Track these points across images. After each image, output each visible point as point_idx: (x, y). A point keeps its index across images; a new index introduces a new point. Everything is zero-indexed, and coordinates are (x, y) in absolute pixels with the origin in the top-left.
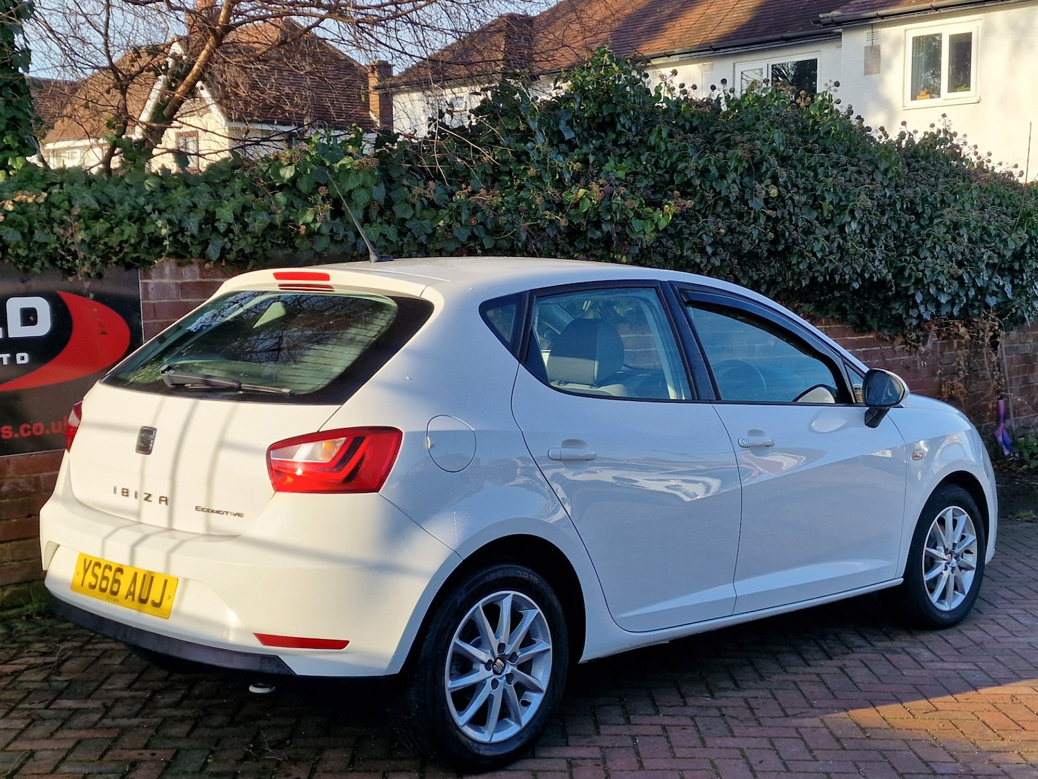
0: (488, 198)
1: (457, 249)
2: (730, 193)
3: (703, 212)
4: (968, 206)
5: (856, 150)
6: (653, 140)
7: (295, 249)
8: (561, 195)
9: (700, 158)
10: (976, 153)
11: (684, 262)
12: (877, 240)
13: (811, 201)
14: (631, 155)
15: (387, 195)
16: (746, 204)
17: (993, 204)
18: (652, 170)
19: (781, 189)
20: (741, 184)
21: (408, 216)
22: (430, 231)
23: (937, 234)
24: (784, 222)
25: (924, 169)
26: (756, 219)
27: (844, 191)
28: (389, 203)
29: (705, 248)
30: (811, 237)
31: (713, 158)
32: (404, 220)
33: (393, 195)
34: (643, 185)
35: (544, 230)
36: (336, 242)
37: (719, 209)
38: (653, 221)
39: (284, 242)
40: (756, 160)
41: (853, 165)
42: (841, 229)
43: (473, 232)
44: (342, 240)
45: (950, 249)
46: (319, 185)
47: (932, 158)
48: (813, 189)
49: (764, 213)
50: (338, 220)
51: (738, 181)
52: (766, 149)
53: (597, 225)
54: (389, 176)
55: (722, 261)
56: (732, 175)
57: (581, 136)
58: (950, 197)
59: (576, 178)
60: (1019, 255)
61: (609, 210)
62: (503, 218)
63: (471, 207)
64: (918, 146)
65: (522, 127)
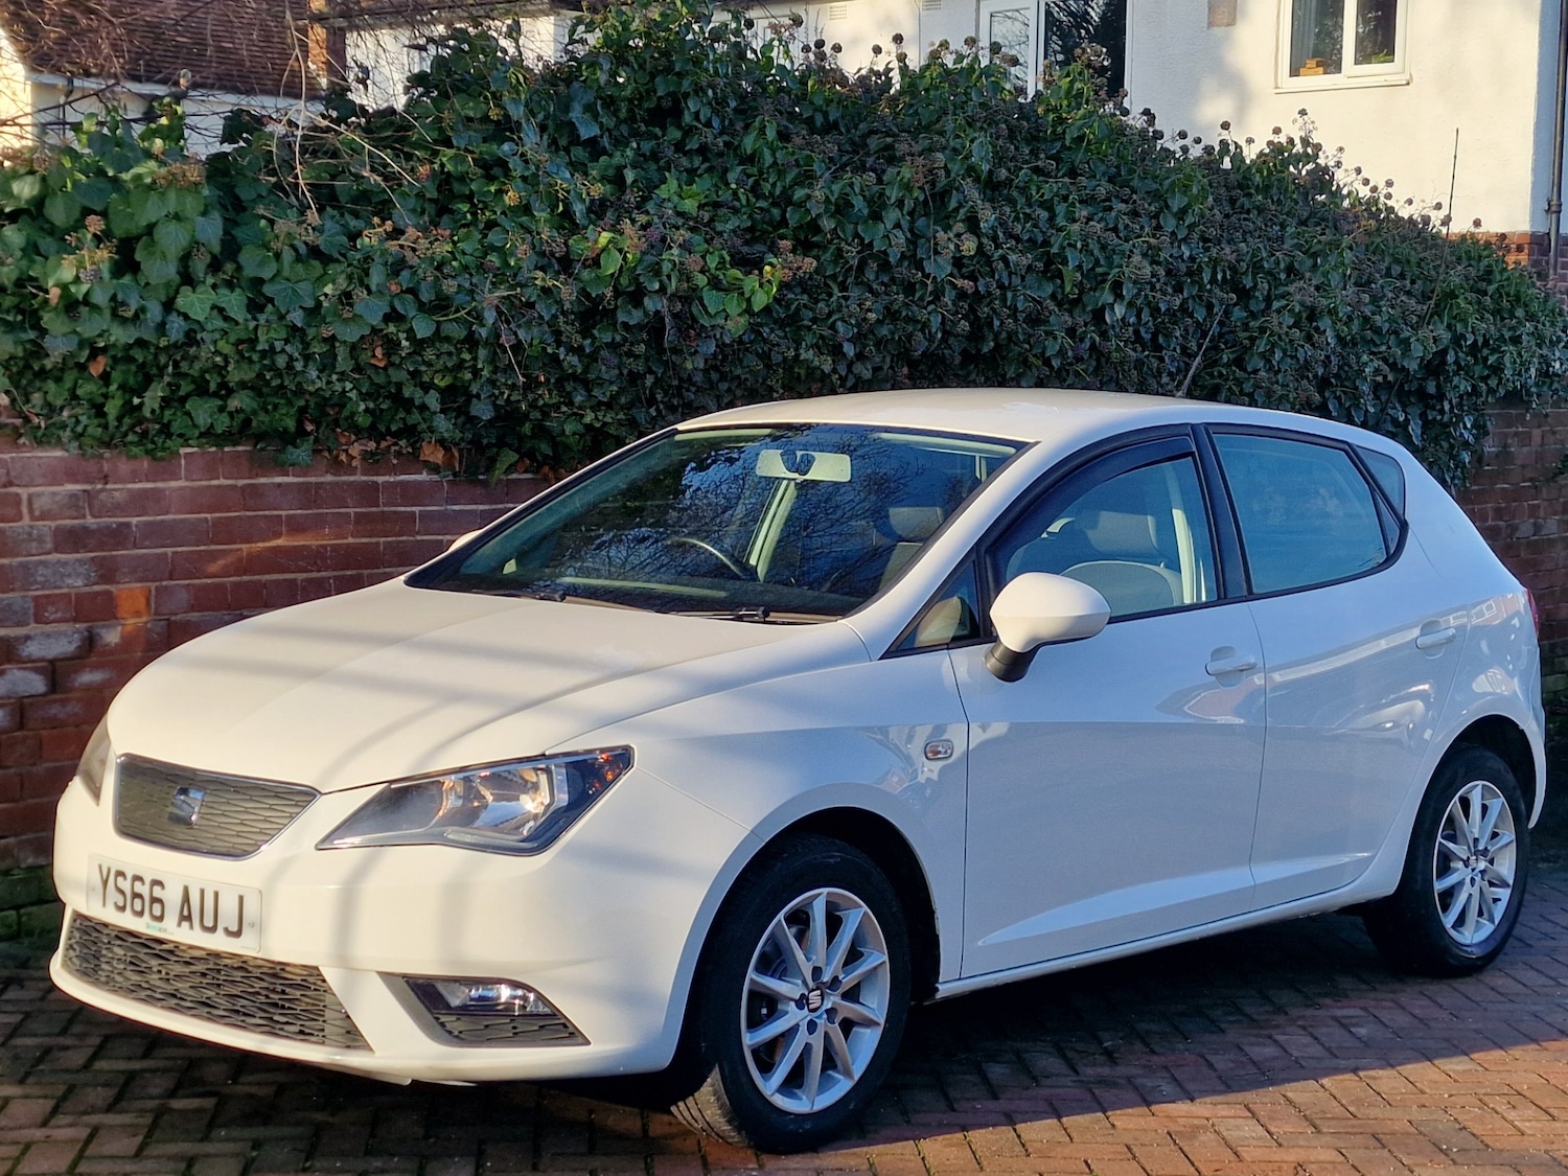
0: (425, 245)
1: (362, 337)
2: (890, 245)
3: (840, 279)
4: (1335, 279)
5: (1131, 172)
6: (749, 143)
7: (43, 332)
8: (566, 244)
9: (835, 178)
10: (1366, 182)
11: (802, 372)
12: (1168, 336)
13: (1040, 265)
14: (710, 170)
15: (226, 232)
16: (919, 266)
17: (1388, 274)
18: (748, 200)
19: (985, 240)
20: (911, 230)
21: (267, 274)
22: (310, 304)
23: (1276, 329)
24: (991, 302)
25: (1261, 210)
26: (937, 295)
27: (1103, 248)
28: (231, 248)
29: (841, 346)
30: (1041, 331)
31: (857, 180)
32: (258, 282)
33: (238, 233)
34: (729, 226)
35: (531, 305)
36: (124, 321)
37: (870, 275)
38: (743, 294)
39: (19, 318)
40: (939, 186)
41: (1123, 201)
42: (1098, 315)
43: (393, 309)
44: (136, 316)
45: (1301, 355)
46: (87, 212)
47: (1275, 190)
48: (1046, 243)
49: (954, 286)
50: (127, 279)
51: (905, 224)
52: (956, 168)
53: (636, 297)
54: (237, 198)
55: (876, 370)
56: (892, 216)
57: (615, 133)
58: (1303, 262)
59: (597, 210)
60: (1434, 367)
61: (656, 271)
62: (451, 282)
63: (390, 260)
64: (1249, 167)
65: (494, 114)
